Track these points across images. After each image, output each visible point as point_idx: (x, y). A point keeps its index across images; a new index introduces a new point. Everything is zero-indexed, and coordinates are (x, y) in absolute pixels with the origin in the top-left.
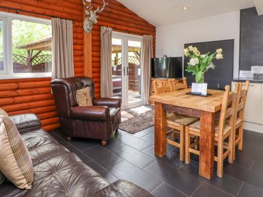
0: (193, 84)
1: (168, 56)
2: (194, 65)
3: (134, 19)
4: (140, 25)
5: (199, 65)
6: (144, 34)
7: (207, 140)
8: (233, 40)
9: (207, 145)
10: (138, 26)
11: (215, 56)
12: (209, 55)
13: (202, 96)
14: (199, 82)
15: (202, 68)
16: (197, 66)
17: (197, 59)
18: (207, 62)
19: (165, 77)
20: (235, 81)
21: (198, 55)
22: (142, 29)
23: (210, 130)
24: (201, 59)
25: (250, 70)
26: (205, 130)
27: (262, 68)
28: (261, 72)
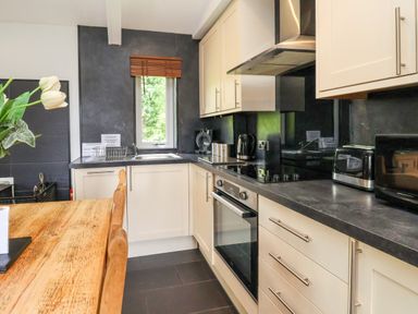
8: (67, 83)
25: (99, 141)
27: (118, 136)
28: (118, 144)
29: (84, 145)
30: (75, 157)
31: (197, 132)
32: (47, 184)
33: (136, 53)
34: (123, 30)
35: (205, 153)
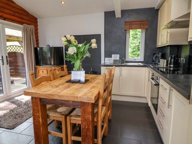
0: (72, 72)
1: (51, 46)
2: (72, 54)
3: (9, 5)
4: (18, 13)
5: (77, 54)
6: (24, 23)
7: (88, 129)
8: (100, 35)
9: (88, 133)
10: (16, 14)
11: (90, 45)
12: (85, 45)
13: (81, 83)
14: (78, 70)
15: (80, 57)
16: (75, 55)
17: (75, 48)
18: (84, 51)
19: (51, 64)
20: (103, 66)
21: (76, 44)
22: (22, 18)
23: (90, 119)
24: (78, 48)
25: (111, 57)
26: (86, 120)
27: (118, 55)
28: (118, 58)
29: (106, 58)
30: (102, 62)
31: (154, 54)
32: (93, 72)
33: (127, 20)
34: (122, 11)
35: (157, 64)
